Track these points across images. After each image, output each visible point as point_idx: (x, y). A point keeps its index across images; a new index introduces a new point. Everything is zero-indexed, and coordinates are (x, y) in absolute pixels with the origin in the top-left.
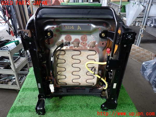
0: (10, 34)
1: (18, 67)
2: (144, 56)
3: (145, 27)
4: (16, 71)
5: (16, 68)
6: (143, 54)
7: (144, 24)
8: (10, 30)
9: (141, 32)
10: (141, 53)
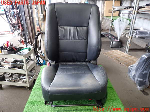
0: (21, 43)
1: (29, 68)
2: (132, 62)
3: (132, 38)
4: (27, 71)
5: (28, 68)
6: (130, 60)
7: (130, 35)
8: (22, 40)
9: (129, 42)
10: (129, 59)
